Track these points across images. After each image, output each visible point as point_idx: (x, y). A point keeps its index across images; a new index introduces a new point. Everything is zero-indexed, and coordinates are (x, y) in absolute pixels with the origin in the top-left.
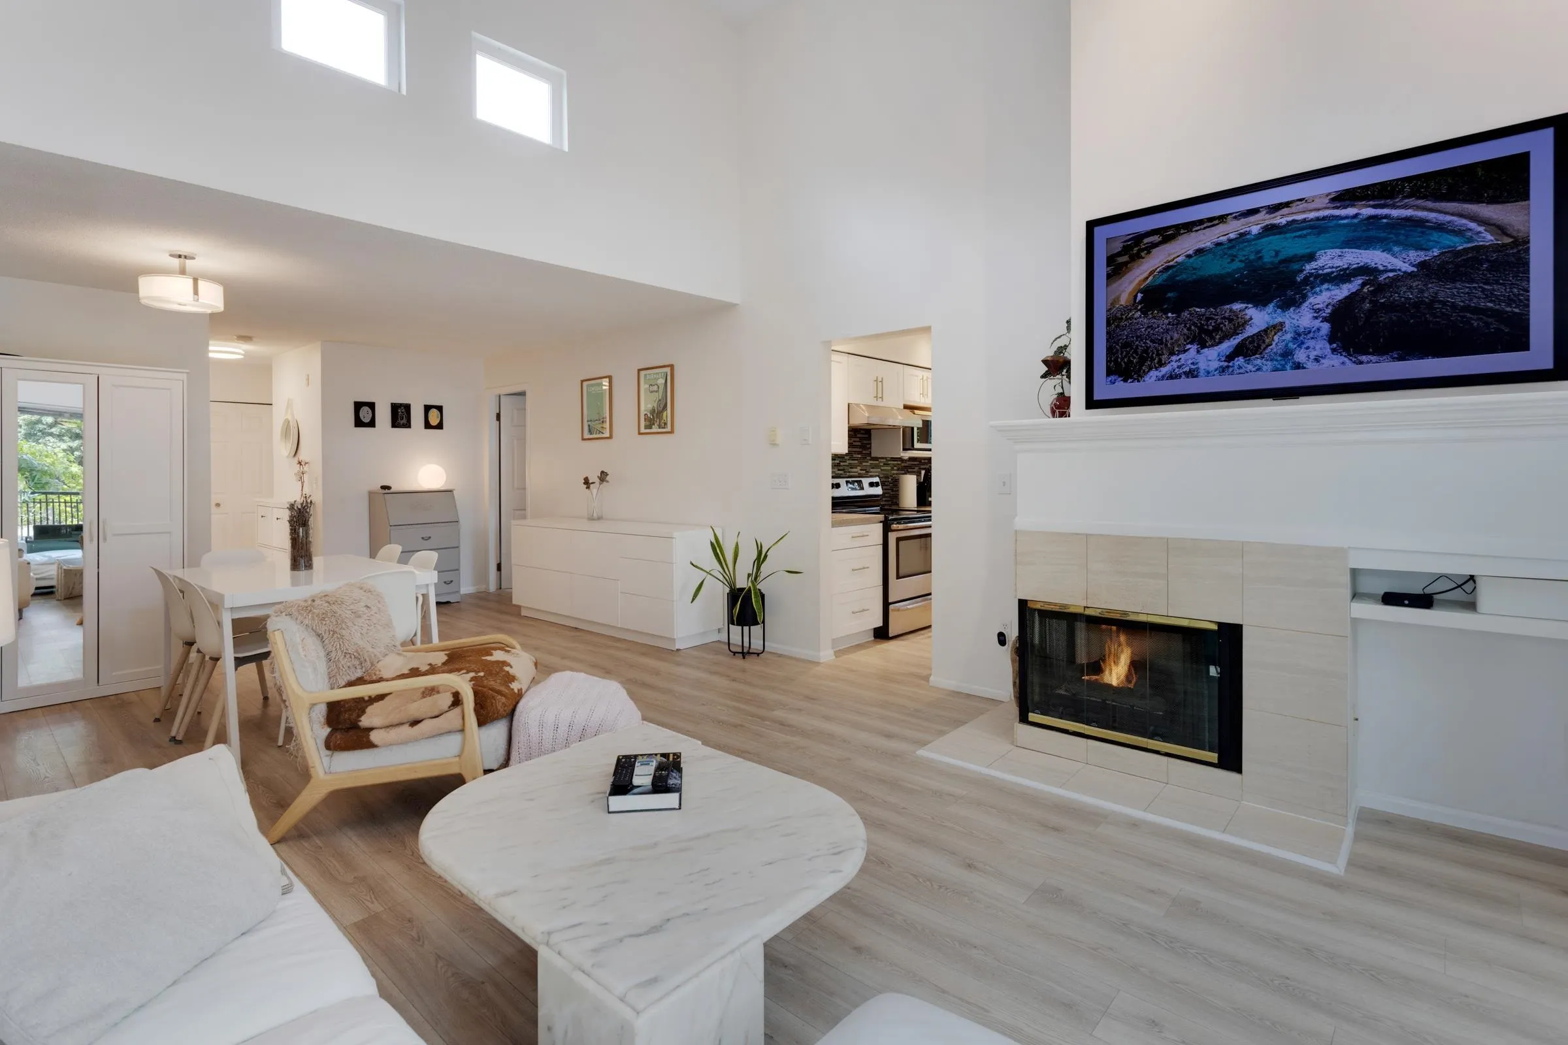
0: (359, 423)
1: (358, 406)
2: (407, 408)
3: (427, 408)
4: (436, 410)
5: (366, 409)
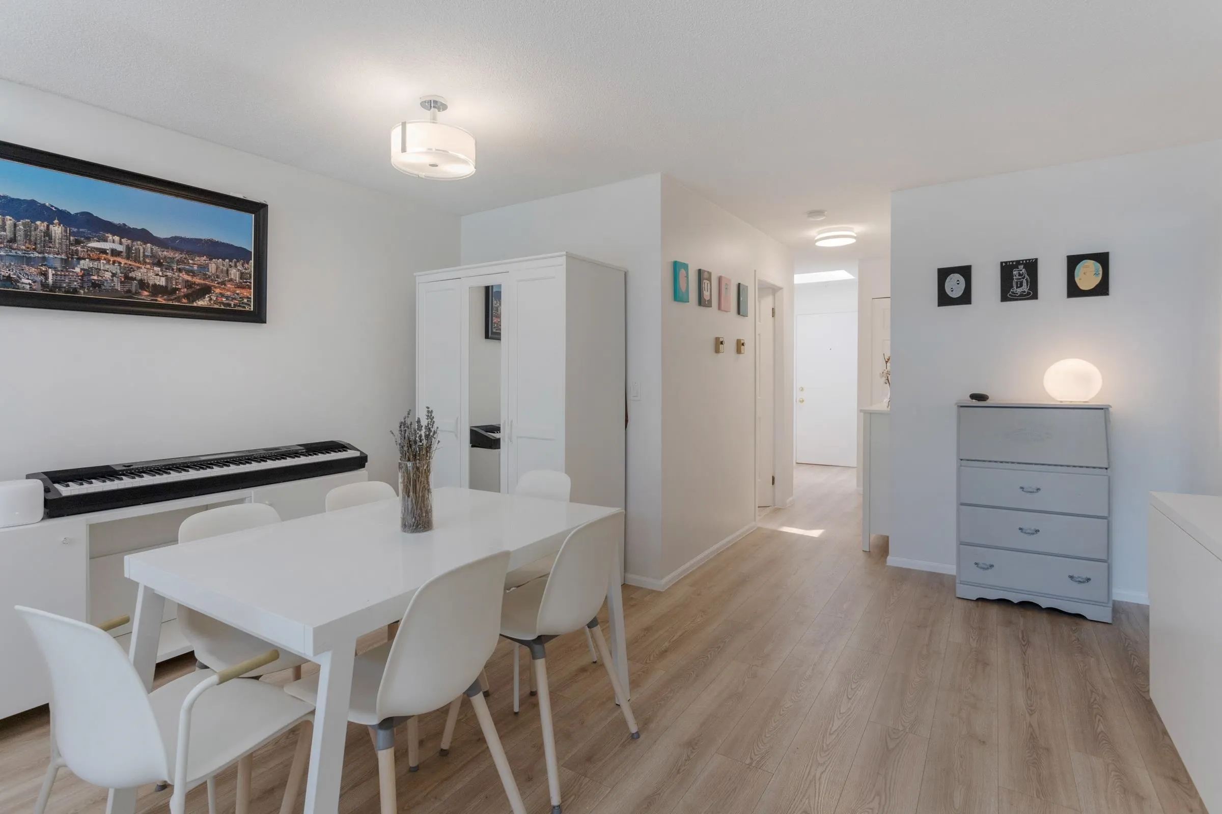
0: (944, 300)
1: (943, 274)
2: (1031, 266)
3: (1073, 261)
4: (1092, 262)
5: (957, 277)
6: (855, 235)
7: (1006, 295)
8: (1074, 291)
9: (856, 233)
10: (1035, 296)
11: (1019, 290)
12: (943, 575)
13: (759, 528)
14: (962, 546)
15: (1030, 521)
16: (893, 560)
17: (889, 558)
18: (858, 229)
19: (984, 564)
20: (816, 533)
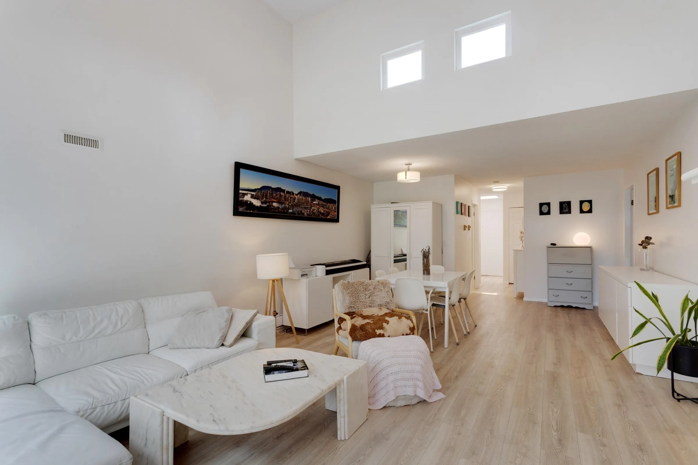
0: (542, 213)
1: (541, 205)
2: (569, 203)
3: (582, 202)
4: (587, 203)
5: (545, 206)
6: (507, 187)
7: (561, 212)
8: (582, 211)
9: (507, 186)
10: (570, 213)
11: (565, 211)
12: (542, 302)
13: (474, 293)
14: (549, 290)
15: (570, 281)
16: (525, 299)
17: (524, 298)
18: (508, 185)
19: (556, 295)
20: (496, 294)
